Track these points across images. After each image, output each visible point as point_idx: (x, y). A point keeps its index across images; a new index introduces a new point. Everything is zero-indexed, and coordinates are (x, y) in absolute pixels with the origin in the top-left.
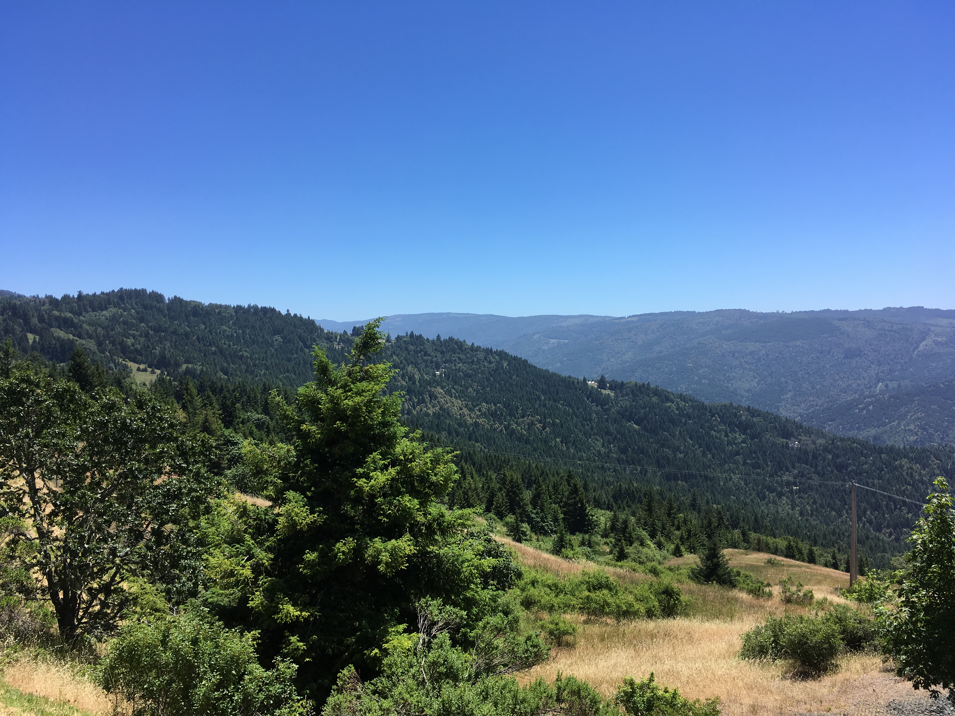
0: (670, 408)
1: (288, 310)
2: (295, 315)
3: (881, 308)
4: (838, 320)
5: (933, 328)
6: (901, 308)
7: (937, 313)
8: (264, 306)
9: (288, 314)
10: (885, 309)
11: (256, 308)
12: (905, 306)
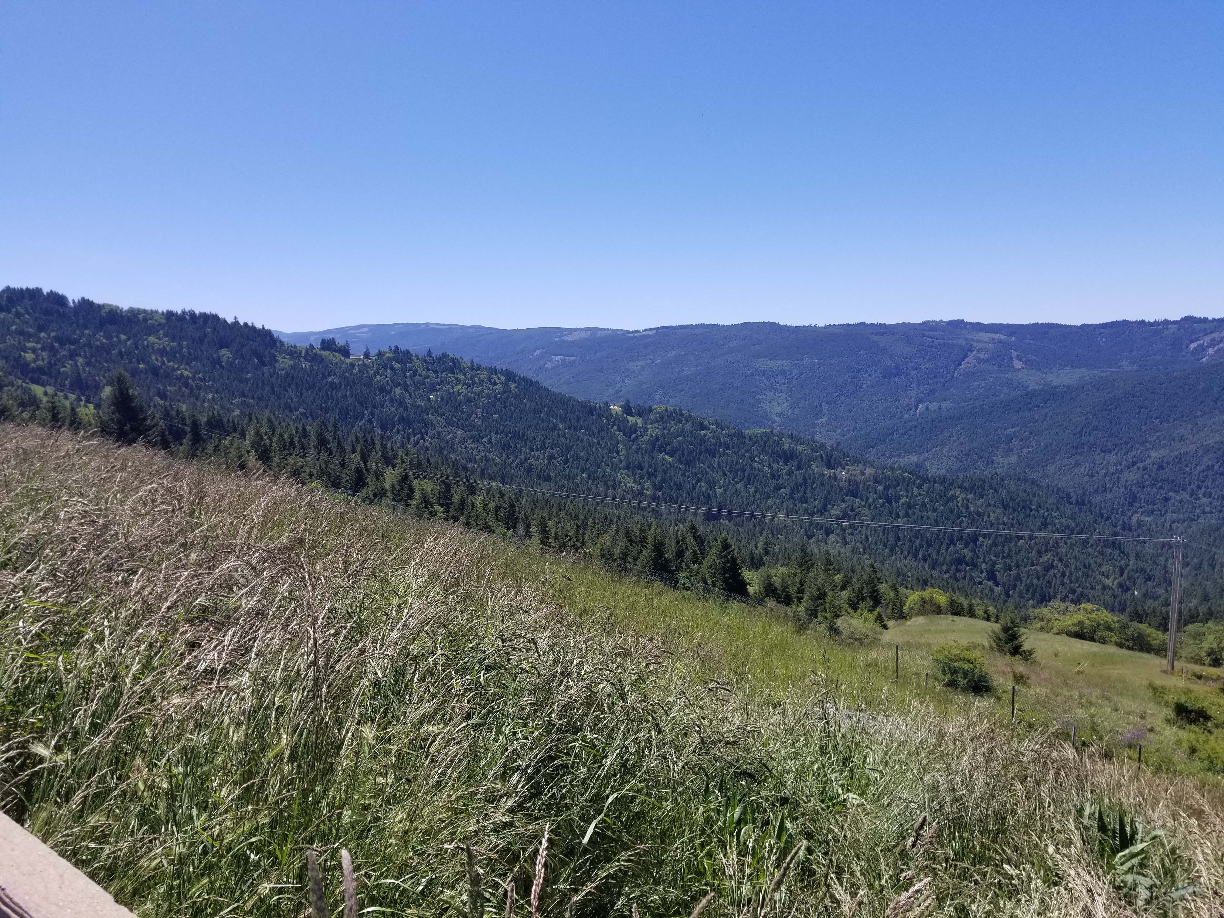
0: (705, 435)
1: (236, 318)
2: (246, 324)
3: (920, 322)
4: (876, 334)
5: (975, 344)
6: (941, 321)
7: (978, 327)
8: (203, 311)
9: (236, 323)
10: (924, 323)
11: (192, 314)
12: (945, 319)
